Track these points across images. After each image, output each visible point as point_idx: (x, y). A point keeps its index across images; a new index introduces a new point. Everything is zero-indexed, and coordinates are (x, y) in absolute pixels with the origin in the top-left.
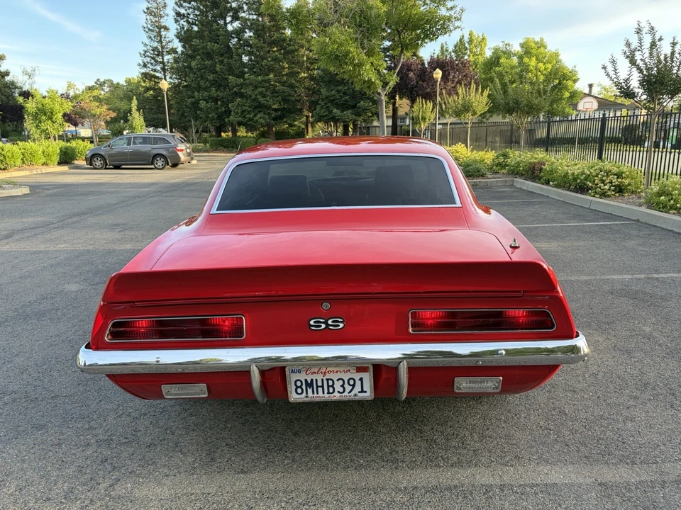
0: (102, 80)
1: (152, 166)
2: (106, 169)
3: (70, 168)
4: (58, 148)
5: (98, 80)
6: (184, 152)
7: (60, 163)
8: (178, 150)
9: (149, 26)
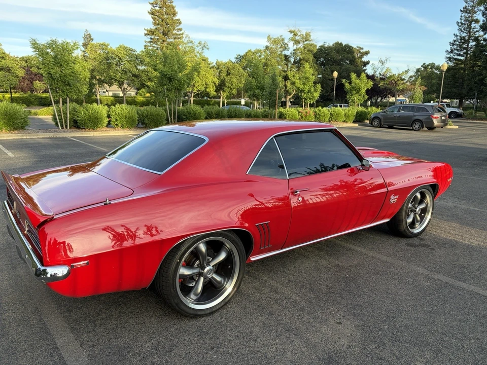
0: (427, 64)
1: (411, 128)
2: (380, 127)
3: (359, 125)
4: (355, 112)
5: (424, 64)
6: (439, 119)
7: (354, 122)
8: (434, 118)
9: (462, 21)
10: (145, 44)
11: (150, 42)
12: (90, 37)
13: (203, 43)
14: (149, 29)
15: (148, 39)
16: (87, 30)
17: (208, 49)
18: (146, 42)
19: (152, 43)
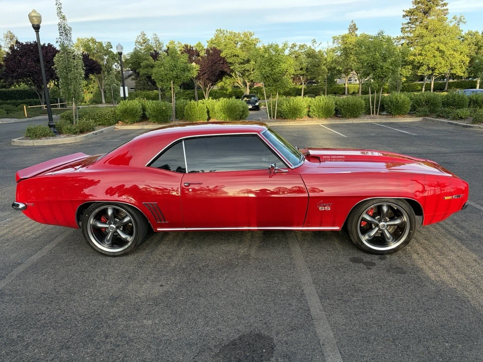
10: (402, 26)
11: (409, 23)
12: (355, 27)
13: (458, 17)
14: (408, 9)
15: (407, 20)
16: (352, 21)
17: (464, 23)
18: (403, 24)
19: (410, 25)
